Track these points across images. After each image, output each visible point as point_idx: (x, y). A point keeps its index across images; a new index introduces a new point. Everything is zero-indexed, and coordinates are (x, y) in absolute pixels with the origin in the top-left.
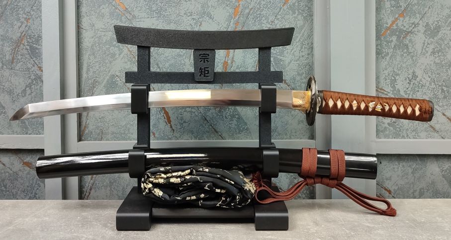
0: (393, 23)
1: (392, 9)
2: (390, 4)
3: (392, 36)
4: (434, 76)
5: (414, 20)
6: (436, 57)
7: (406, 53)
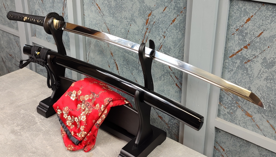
0: (239, 51)
1: (240, 41)
2: (239, 38)
3: (237, 59)
4: (264, 94)
5: (255, 53)
6: (268, 83)
7: (246, 73)
